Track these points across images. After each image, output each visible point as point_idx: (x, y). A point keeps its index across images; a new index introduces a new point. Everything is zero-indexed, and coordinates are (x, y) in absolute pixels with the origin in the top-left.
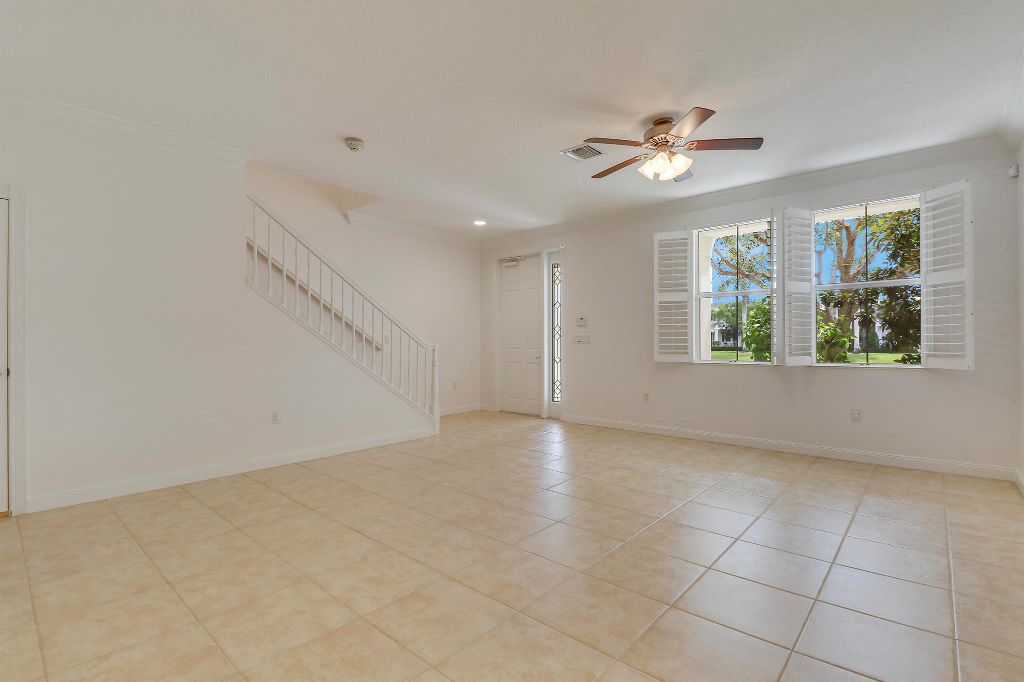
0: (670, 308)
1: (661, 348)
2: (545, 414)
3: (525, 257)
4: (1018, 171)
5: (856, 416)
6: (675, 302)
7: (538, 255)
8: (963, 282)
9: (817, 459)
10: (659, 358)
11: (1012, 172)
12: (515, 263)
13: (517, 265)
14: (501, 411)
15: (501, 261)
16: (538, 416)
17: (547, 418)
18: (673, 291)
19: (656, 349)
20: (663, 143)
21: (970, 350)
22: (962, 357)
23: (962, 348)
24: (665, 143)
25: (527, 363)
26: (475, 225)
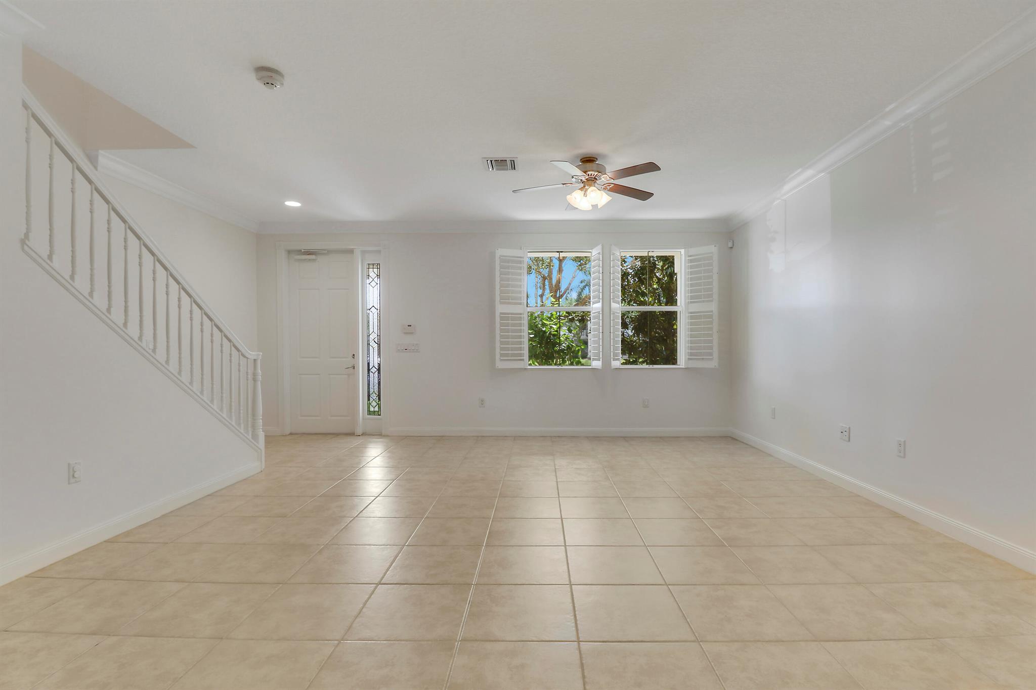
0: (508, 319)
1: (502, 355)
2: (359, 431)
3: (329, 252)
4: (733, 245)
5: (646, 404)
6: (512, 314)
7: (351, 251)
8: (712, 311)
9: (626, 439)
10: (500, 365)
11: (730, 245)
12: (313, 257)
13: (316, 260)
14: (291, 434)
15: (289, 252)
16: (352, 434)
17: (362, 435)
18: (509, 303)
19: (498, 356)
20: (592, 179)
21: (716, 355)
22: (711, 359)
23: (711, 354)
24: (593, 179)
25: (329, 374)
26: (285, 204)
